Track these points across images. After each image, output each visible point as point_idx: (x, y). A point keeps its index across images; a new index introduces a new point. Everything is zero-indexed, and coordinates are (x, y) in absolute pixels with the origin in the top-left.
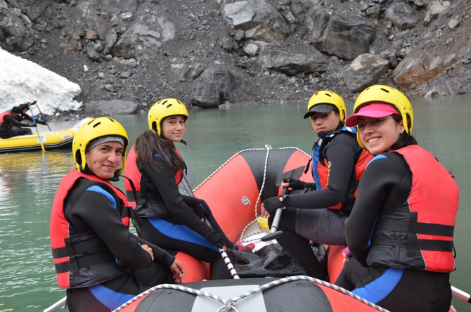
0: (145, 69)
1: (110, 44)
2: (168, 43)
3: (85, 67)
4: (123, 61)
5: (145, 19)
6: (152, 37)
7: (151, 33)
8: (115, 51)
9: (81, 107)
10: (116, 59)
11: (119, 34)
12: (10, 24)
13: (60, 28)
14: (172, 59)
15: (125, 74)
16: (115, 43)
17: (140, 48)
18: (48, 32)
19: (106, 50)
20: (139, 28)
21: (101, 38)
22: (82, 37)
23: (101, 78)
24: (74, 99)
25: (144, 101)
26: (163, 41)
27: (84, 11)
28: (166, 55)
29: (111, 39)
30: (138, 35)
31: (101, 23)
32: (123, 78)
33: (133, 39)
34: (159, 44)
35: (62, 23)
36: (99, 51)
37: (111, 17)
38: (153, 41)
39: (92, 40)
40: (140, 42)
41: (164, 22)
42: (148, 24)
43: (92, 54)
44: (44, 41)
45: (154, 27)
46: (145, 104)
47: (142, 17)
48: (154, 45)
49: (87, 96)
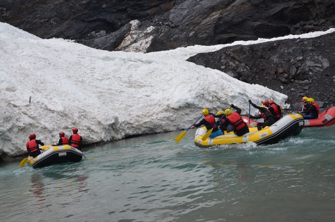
0: (317, 84)
1: (293, 74)
2: (327, 69)
3: (281, 87)
4: (301, 82)
5: (311, 58)
6: (317, 67)
7: (316, 65)
8: (296, 77)
9: (290, 107)
10: (296, 81)
11: (297, 68)
12: (242, 70)
13: (263, 70)
14: (333, 76)
15: (306, 88)
16: (296, 73)
17: (311, 73)
18: (258, 73)
19: (290, 77)
20: (309, 63)
21: (286, 71)
22: (276, 73)
23: (293, 91)
24: (286, 103)
25: (326, 101)
26: (324, 68)
27: (275, 60)
28: (327, 75)
29: (293, 71)
30: (309, 66)
31: (286, 64)
32: (306, 90)
33: (307, 69)
34: (322, 70)
35: (264, 68)
36: (286, 78)
37: (290, 61)
38: (318, 69)
39: (282, 73)
40: (311, 70)
41: (322, 59)
42: (313, 61)
43: (283, 80)
44: (257, 77)
45: (317, 61)
46: (327, 102)
47: (309, 58)
48: (319, 71)
49: (291, 100)
